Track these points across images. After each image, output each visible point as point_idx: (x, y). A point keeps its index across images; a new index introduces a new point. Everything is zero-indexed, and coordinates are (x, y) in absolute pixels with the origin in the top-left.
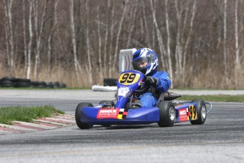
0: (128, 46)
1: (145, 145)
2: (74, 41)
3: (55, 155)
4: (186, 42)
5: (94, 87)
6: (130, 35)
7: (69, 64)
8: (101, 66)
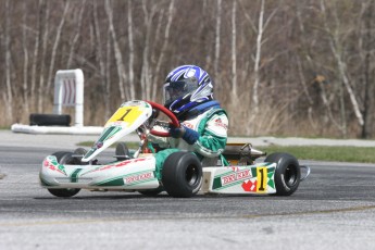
0: (69, 64)
1: (89, 218)
4: (157, 60)
5: (15, 126)
6: (72, 48)
8: (26, 94)
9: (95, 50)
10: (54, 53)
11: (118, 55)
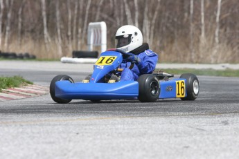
0: (97, 19)
1: (110, 116)
2: (44, 13)
3: (22, 124)
4: (153, 16)
5: (63, 59)
6: (99, 9)
7: (38, 36)
8: (70, 38)
9: (113, 10)
10: (87, 12)
11: (128, 13)
